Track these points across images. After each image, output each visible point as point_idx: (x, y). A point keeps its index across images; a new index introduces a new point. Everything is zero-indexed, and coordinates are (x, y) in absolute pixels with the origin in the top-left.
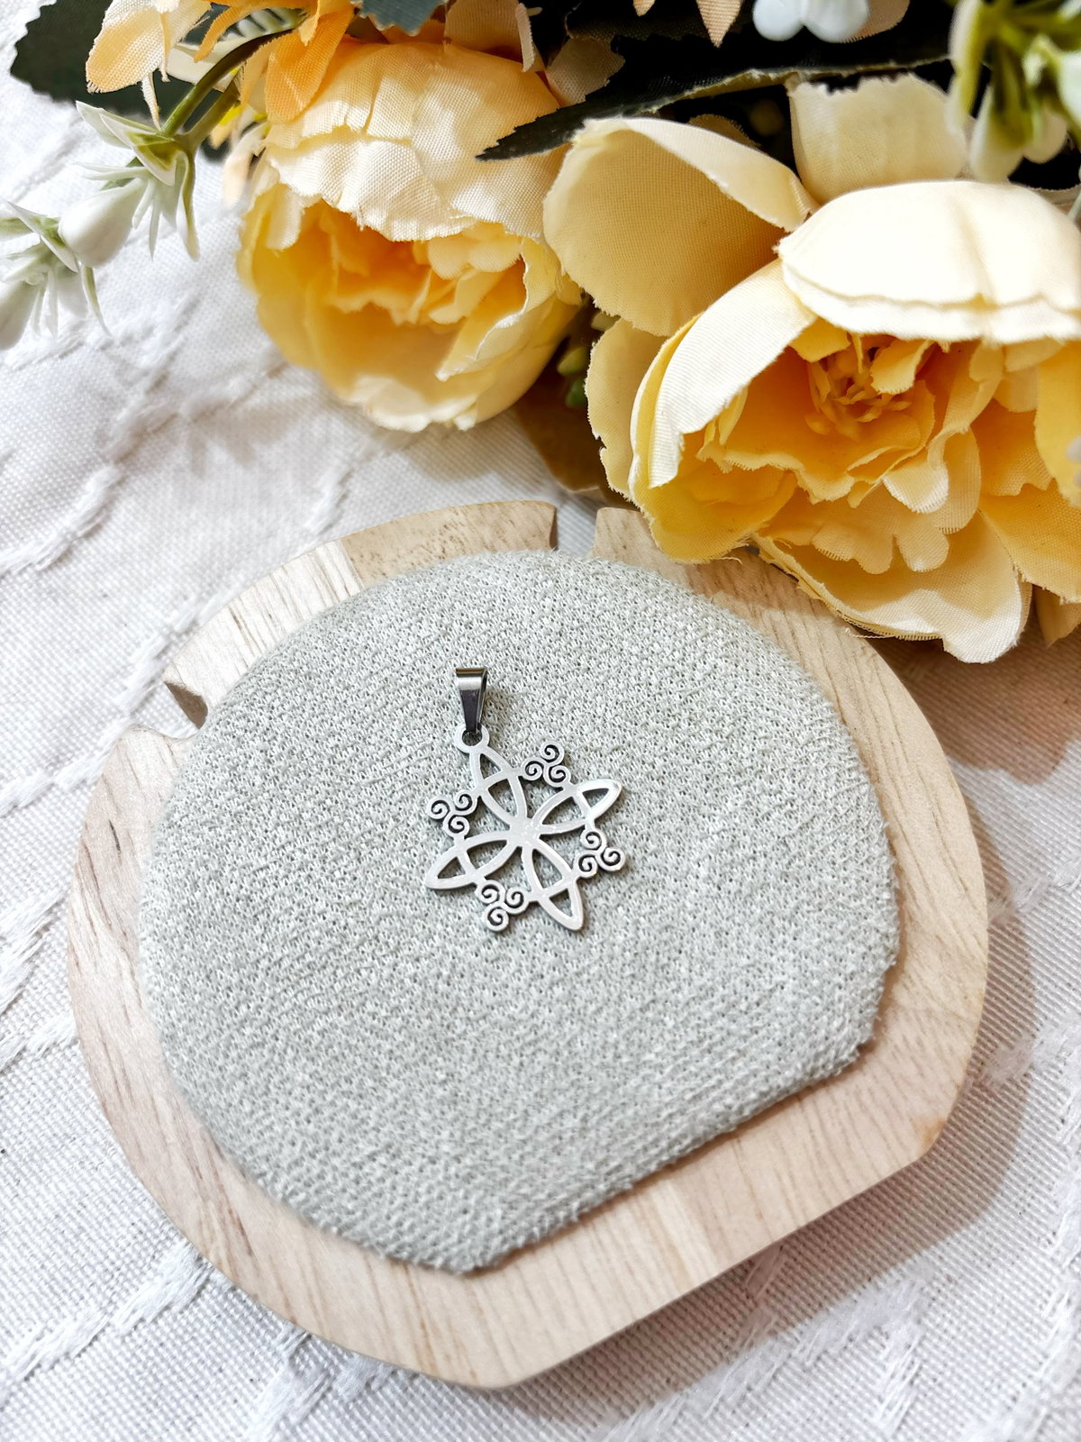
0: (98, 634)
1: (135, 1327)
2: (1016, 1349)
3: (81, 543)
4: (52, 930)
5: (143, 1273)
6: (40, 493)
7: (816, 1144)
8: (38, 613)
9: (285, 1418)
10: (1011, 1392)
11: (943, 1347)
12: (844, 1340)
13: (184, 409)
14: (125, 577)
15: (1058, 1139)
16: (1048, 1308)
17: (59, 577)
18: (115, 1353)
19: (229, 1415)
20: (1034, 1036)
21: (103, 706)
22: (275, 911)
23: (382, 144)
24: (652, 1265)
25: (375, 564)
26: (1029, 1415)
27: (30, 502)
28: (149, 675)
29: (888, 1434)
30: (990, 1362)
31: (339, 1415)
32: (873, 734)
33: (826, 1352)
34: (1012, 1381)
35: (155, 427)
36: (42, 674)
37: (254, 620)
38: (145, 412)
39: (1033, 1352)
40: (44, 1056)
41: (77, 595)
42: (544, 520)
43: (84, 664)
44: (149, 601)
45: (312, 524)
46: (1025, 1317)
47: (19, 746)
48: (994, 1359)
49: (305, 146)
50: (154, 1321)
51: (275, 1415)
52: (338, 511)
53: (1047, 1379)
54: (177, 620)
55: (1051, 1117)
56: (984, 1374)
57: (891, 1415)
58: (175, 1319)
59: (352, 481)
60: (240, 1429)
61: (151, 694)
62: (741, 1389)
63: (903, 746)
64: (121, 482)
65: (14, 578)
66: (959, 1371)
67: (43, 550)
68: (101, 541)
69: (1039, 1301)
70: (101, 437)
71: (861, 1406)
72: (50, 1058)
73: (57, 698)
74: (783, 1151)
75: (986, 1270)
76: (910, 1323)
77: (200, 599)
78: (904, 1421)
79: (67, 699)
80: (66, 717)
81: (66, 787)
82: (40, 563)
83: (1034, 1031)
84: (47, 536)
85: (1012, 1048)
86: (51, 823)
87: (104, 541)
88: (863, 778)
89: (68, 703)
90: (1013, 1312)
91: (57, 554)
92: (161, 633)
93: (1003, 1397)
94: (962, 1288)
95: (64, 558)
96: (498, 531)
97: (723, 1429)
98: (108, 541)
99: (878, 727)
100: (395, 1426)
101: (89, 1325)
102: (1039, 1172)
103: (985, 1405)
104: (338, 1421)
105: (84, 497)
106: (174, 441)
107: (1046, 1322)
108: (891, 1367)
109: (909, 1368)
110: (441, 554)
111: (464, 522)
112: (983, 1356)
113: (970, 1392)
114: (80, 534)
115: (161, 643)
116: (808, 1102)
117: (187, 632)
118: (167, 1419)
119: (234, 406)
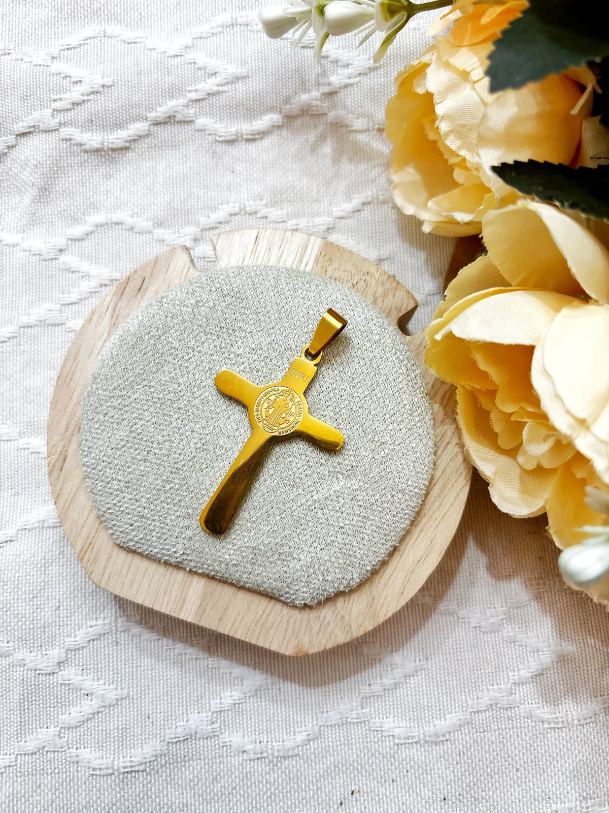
0: (217, 185)
1: (25, 449)
2: (276, 730)
3: (242, 141)
4: (107, 288)
5: (40, 434)
6: (243, 105)
7: (261, 617)
8: (202, 157)
9: (44, 521)
10: (261, 739)
11: (256, 705)
12: (228, 671)
13: (332, 115)
14: (246, 170)
15: (361, 687)
16: (300, 730)
17: (222, 149)
18: (12, 451)
19: (30, 503)
20: (392, 651)
21: (195, 217)
22: (166, 368)
23: (476, 96)
24: (174, 598)
25: (327, 264)
26: (259, 751)
27: (237, 106)
28: (223, 220)
29: (212, 710)
30: (265, 724)
31: (60, 536)
32: (434, 509)
33: (219, 668)
34: (265, 737)
35: (314, 113)
36: (183, 184)
37: (263, 244)
38: (314, 103)
39: (281, 736)
40: (69, 332)
41: (223, 162)
42: (407, 306)
43: (202, 193)
44: (247, 188)
45: (337, 211)
46: (290, 725)
47: (152, 206)
48: (267, 725)
49: (448, 66)
50: (32, 453)
51: (42, 518)
52: (352, 215)
53: (276, 748)
54: (251, 206)
55: (367, 679)
56: (259, 726)
57: (219, 705)
58: (38, 459)
59: (369, 207)
60: (29, 511)
61: (216, 228)
62: (183, 652)
63: (439, 523)
64: (279, 127)
65: (205, 134)
66: (252, 716)
67: (226, 132)
68: (250, 147)
69: (299, 724)
70: (287, 101)
71: (213, 694)
72: (70, 334)
73: (180, 199)
74: (249, 608)
75: (294, 698)
76: (253, 688)
77: (266, 205)
78: (221, 711)
79: (184, 202)
80: (177, 210)
81: (155, 238)
82: (220, 136)
83: (394, 650)
84: (231, 127)
85: (381, 647)
86: (140, 247)
87: (253, 148)
88: (407, 522)
89: (183, 205)
90: (288, 719)
91: (229, 138)
92: (240, 207)
93: (257, 737)
94: (280, 696)
95: (230, 142)
96: (385, 294)
97: (166, 657)
98: (253, 149)
99: (438, 508)
100: (73, 556)
101: (11, 434)
102: (344, 690)
103: (250, 734)
104: (58, 538)
105: (259, 122)
106: (315, 127)
107: (295, 732)
108: (233, 693)
109: (239, 699)
110: (355, 283)
111: (377, 278)
112: (264, 720)
113: (249, 726)
114: (245, 137)
115: (237, 210)
116: (272, 603)
117: (250, 214)
118: (11, 485)
119: (352, 131)
